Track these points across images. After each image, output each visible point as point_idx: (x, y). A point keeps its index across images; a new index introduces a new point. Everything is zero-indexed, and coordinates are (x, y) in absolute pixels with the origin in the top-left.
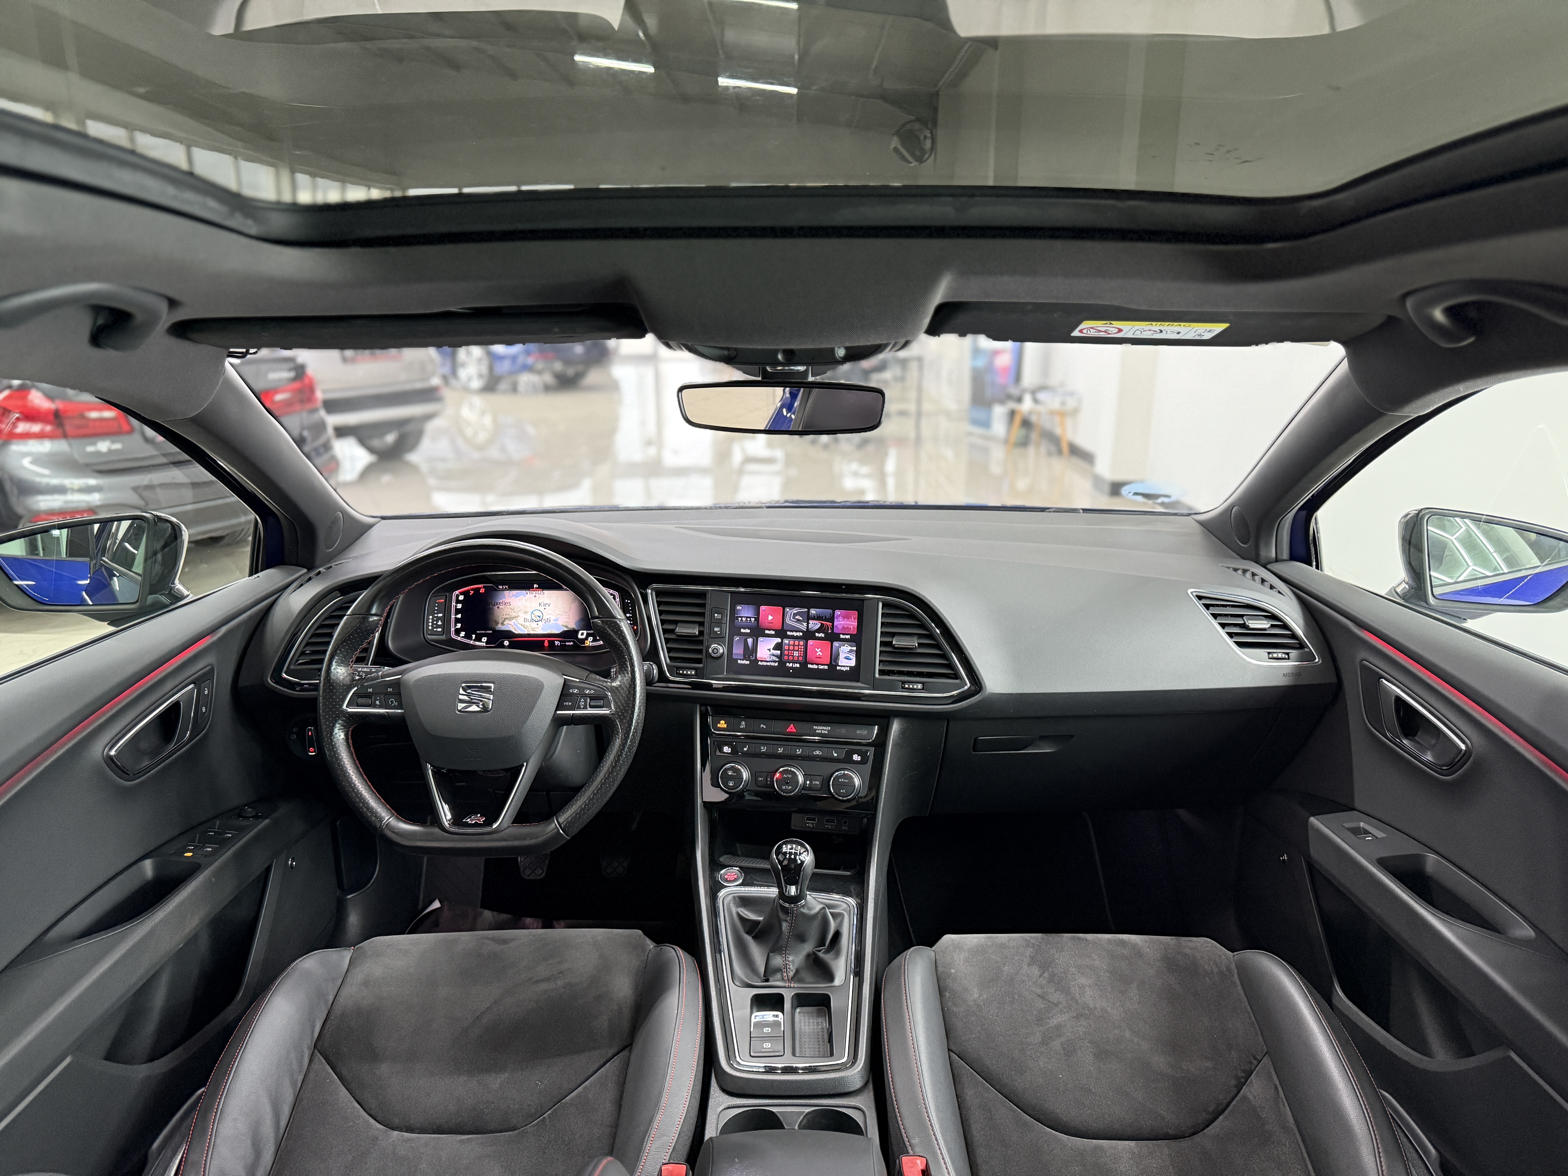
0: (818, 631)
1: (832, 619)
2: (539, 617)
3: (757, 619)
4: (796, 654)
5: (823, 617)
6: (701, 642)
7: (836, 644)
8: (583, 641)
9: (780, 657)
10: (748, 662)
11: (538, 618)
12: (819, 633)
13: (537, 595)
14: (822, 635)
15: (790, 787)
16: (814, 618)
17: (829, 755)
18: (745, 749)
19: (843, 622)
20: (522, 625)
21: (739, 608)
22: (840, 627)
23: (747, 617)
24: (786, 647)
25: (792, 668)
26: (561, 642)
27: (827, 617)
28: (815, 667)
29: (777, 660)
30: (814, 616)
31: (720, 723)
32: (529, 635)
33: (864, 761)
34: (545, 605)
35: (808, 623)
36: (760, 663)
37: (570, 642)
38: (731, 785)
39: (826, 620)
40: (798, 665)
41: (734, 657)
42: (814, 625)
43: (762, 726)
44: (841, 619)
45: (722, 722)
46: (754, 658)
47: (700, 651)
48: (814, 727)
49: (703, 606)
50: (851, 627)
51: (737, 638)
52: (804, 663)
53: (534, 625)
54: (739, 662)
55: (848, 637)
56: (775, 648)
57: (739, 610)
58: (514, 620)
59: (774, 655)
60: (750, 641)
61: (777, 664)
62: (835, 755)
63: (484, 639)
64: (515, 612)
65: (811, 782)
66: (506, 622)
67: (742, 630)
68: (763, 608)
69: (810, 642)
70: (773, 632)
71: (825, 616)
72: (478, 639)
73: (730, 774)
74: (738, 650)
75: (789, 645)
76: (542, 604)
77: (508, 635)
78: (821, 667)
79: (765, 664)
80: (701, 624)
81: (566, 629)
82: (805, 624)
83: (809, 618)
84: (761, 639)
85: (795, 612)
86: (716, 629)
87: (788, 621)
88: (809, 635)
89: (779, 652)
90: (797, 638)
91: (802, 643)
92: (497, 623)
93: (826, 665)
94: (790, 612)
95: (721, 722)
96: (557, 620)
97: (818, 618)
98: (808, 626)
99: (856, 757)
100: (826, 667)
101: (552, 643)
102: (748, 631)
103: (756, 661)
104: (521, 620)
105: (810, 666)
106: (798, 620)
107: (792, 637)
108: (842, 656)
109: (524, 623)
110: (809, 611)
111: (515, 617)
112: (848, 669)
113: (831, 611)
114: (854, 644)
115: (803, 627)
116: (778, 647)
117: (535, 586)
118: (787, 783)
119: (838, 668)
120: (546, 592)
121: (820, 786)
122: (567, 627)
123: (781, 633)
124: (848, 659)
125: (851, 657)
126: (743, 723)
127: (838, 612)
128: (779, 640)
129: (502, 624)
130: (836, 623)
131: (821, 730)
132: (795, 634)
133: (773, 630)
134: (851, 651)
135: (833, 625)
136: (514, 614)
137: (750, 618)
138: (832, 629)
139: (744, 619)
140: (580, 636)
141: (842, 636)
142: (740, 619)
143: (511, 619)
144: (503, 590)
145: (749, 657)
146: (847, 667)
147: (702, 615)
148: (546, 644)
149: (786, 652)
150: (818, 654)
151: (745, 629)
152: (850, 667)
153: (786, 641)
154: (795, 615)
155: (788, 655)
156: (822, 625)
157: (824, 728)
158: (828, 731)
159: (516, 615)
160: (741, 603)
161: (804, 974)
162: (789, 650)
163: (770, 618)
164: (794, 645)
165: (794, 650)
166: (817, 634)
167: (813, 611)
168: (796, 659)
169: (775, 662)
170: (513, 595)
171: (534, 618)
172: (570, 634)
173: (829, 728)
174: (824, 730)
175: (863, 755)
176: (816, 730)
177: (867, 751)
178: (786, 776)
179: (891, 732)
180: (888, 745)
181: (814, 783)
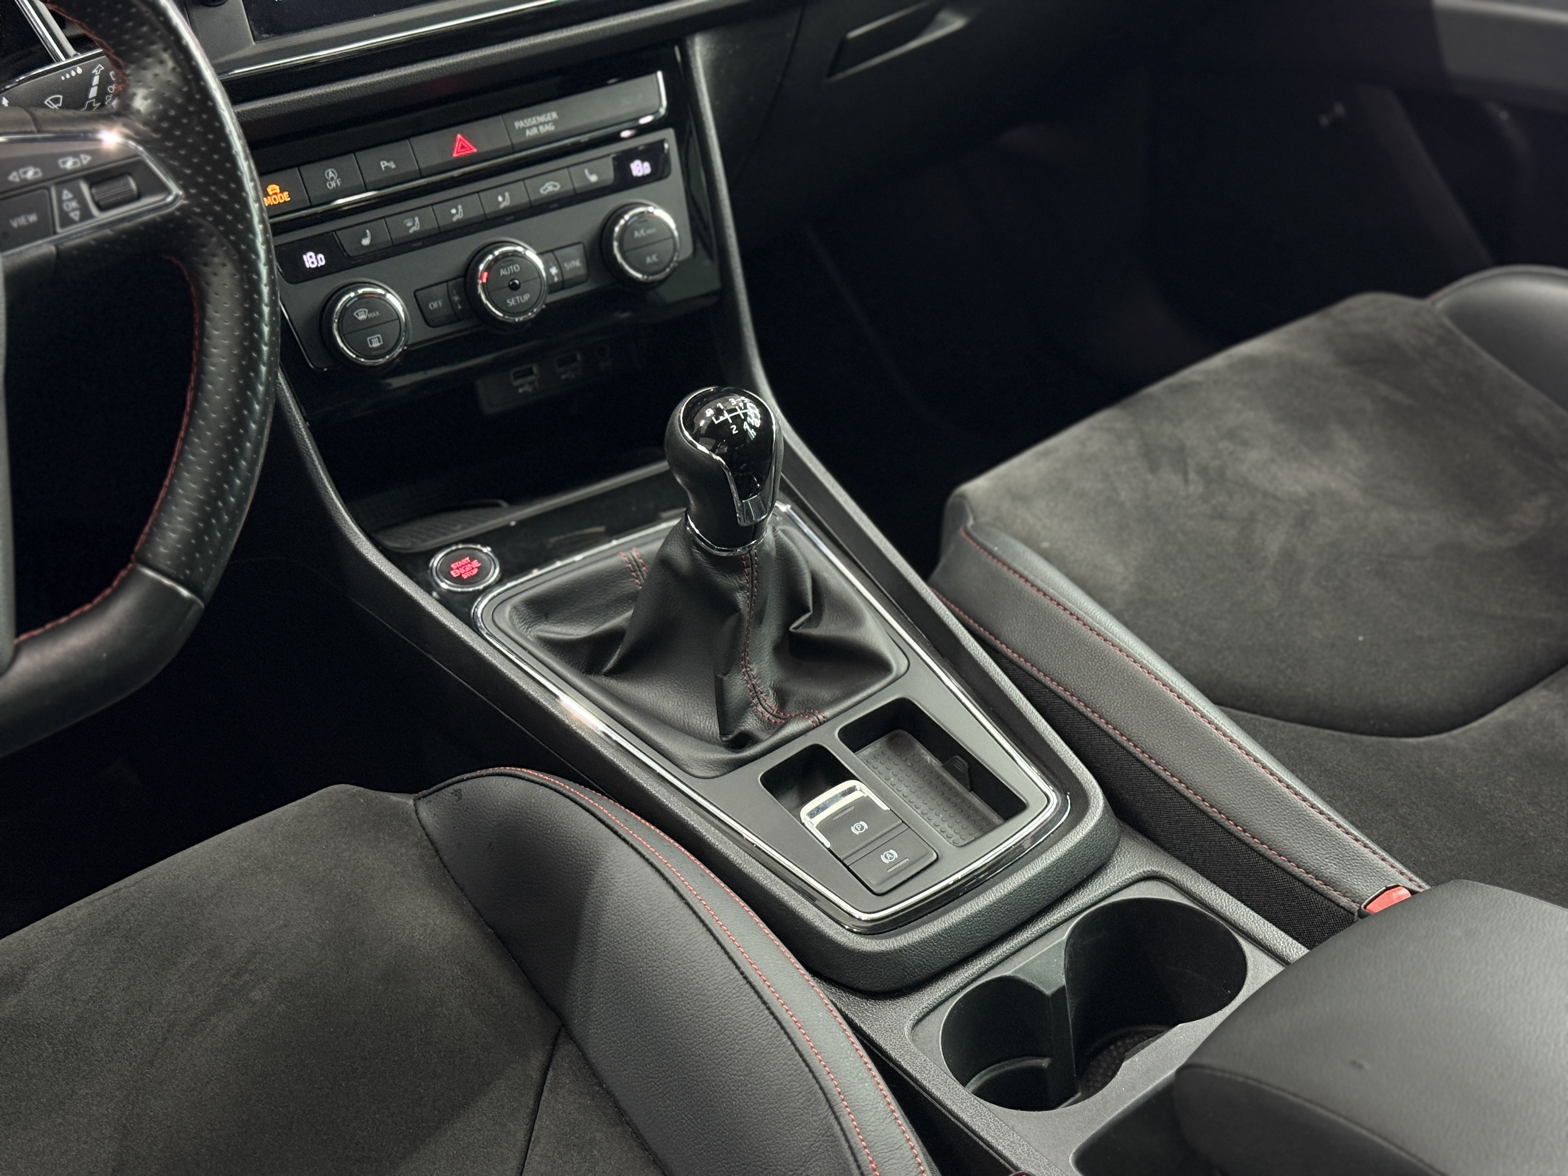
15: (527, 297)
17: (579, 184)
18: (366, 242)
33: (659, 173)
38: (376, 344)
43: (384, 164)
48: (519, 124)
62: (593, 178)
65: (560, 267)
73: (362, 317)
99: (640, 168)
118: (514, 287)
121: (583, 272)
126: (331, 173)
131: (537, 126)
157: (542, 119)
158: (554, 122)
161: (802, 690)
173: (554, 115)
174: (543, 124)
175: (653, 154)
176: (524, 130)
177: (661, 142)
178: (503, 272)
179: (695, 75)
180: (703, 110)
181: (567, 266)
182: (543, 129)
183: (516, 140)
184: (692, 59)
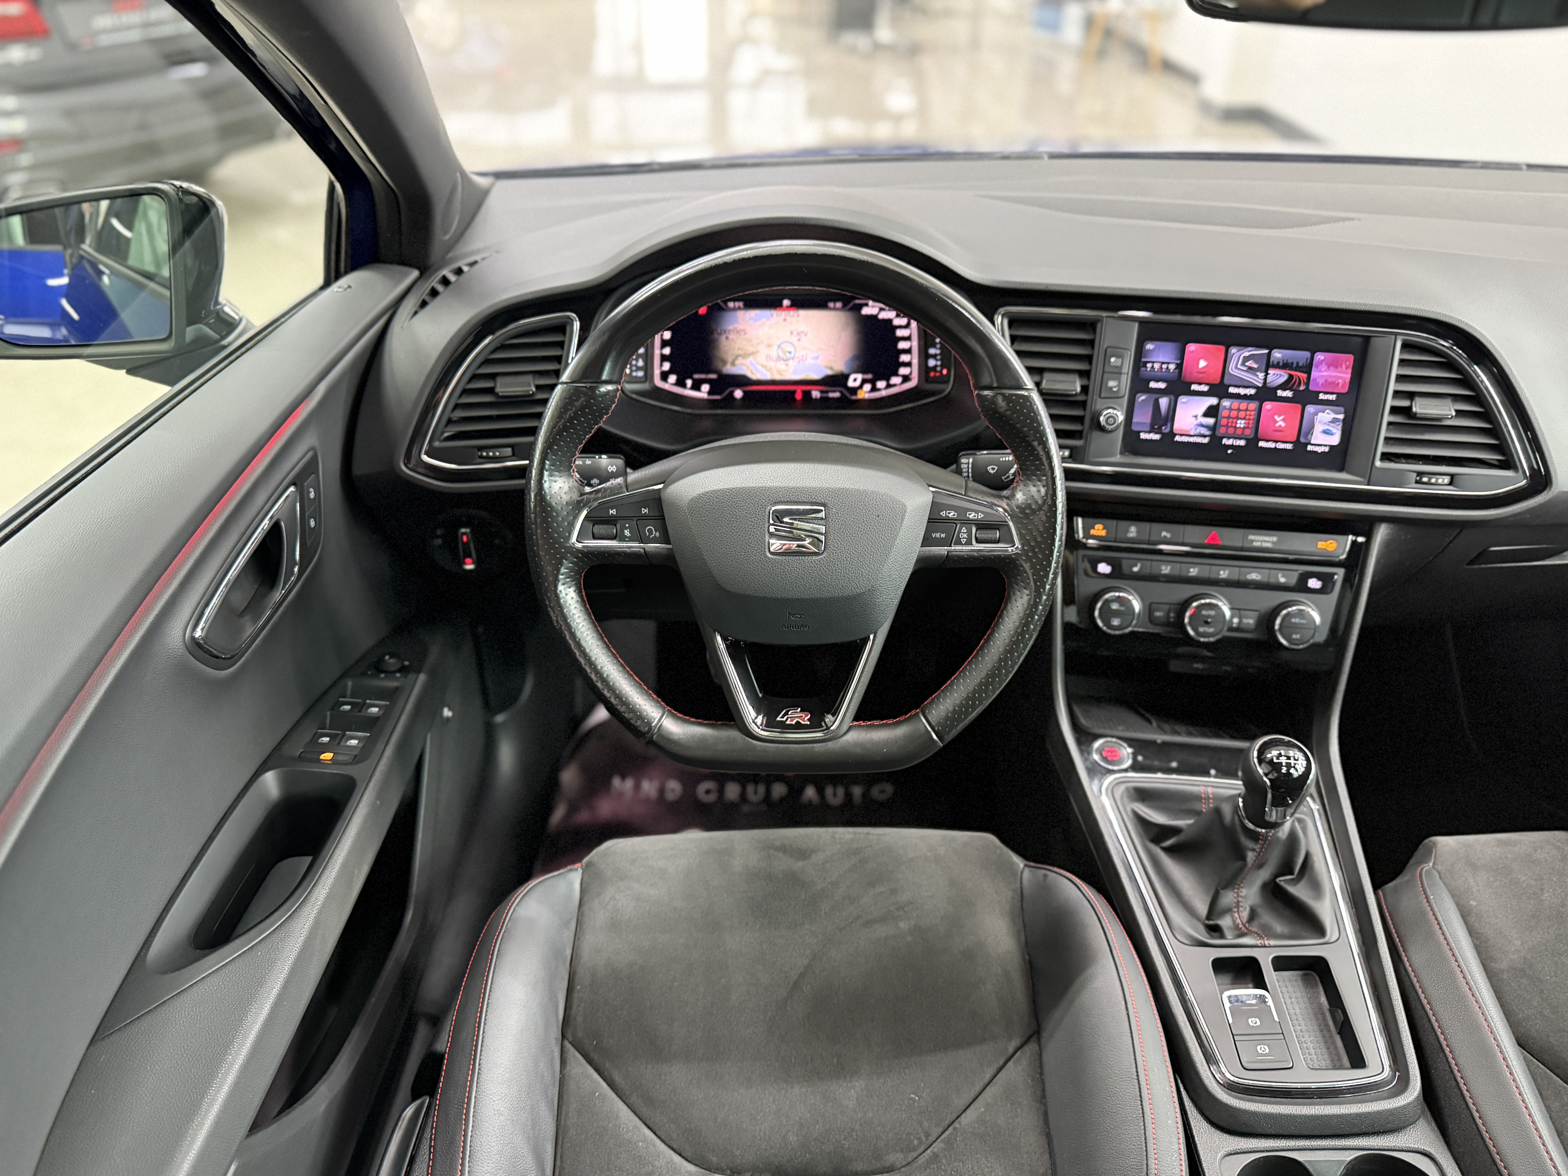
0: (1283, 386)
1: (1308, 368)
2: (790, 353)
3: (1179, 366)
4: (1241, 424)
5: (1292, 363)
6: (1083, 405)
7: (1310, 409)
8: (854, 391)
9: (1213, 428)
10: (1157, 437)
11: (788, 355)
12: (1284, 390)
13: (788, 318)
14: (1288, 394)
15: (1212, 629)
16: (1277, 366)
17: (1272, 580)
18: (1135, 569)
19: (1325, 374)
20: (763, 366)
21: (1149, 346)
22: (1321, 381)
23: (1163, 363)
24: (1223, 413)
25: (1231, 447)
26: (822, 392)
27: (1300, 364)
28: (1271, 445)
29: (1208, 433)
30: (1278, 363)
31: (1094, 528)
32: (773, 382)
33: (1325, 590)
34: (799, 334)
35: (1267, 374)
36: (1177, 438)
37: (834, 391)
38: (1115, 623)
39: (1298, 368)
40: (1242, 443)
41: (1135, 428)
42: (1277, 377)
43: (1164, 534)
44: (1324, 367)
45: (1099, 527)
46: (1167, 430)
47: (1080, 419)
48: (1251, 537)
49: (1091, 343)
50: (1340, 381)
51: (1142, 398)
52: (1253, 441)
53: (781, 366)
54: (1143, 436)
55: (1333, 397)
56: (1206, 414)
57: (1149, 350)
58: (751, 359)
59: (1202, 425)
60: (1164, 402)
61: (1206, 440)
62: (1282, 580)
63: (706, 388)
64: (752, 346)
65: (1240, 620)
66: (738, 362)
67: (1153, 385)
68: (1191, 347)
69: (1268, 406)
70: (1205, 388)
71: (1298, 363)
72: (696, 387)
73: (1115, 607)
74: (1142, 417)
75: (1231, 409)
76: (795, 333)
77: (741, 381)
78: (1281, 446)
79: (1185, 439)
80: (1085, 374)
81: (830, 372)
82: (1261, 375)
83: (1269, 365)
84: (1182, 399)
85: (1247, 354)
86: (1112, 384)
87: (1232, 369)
88: (1265, 393)
89: (1211, 421)
90: (1245, 397)
91: (1253, 405)
92: (724, 363)
93: (1291, 442)
94: (1237, 354)
95: (1096, 527)
96: (817, 358)
97: (1284, 365)
98: (1265, 379)
99: (1314, 583)
100: (1289, 446)
101: (807, 395)
102: (1162, 385)
103: (1172, 434)
104: (761, 358)
105: (1262, 444)
106: (1250, 368)
107: (1237, 396)
108: (1318, 428)
109: (765, 363)
110: (1269, 354)
111: (753, 353)
112: (1327, 449)
113: (1307, 354)
114: (1342, 409)
115: (1258, 379)
116: (1211, 412)
117: (786, 302)
118: (1207, 623)
119: (1309, 448)
120: (803, 313)
121: (1253, 627)
122: (831, 368)
123: (1219, 389)
124: (1328, 433)
125: (1334, 431)
126: (1133, 529)
127: (1320, 356)
128: (1214, 401)
129: (733, 364)
130: (1314, 374)
131: (1260, 541)
132: (1242, 391)
133: (1207, 384)
134: (1334, 421)
135: (1309, 378)
136: (751, 349)
137: (1168, 363)
138: (1307, 384)
139: (1157, 366)
140: (851, 383)
141: (1322, 396)
142: (1149, 365)
143: (745, 356)
144: (735, 309)
145: (1160, 428)
146: (1325, 446)
147: (1089, 359)
148: (799, 396)
149: (1224, 421)
150: (1277, 425)
151: (1157, 381)
152: (1331, 447)
153: (1226, 403)
154: (1246, 359)
155: (1227, 426)
156: (1291, 377)
157: (1266, 538)
158: (1273, 543)
159: (754, 350)
160: (1152, 339)
161: (1269, 921)
162: (1229, 417)
163: (1202, 364)
164: (1239, 410)
165: (1238, 418)
166: (1280, 393)
167: (1277, 354)
168: (1239, 432)
169: (1204, 436)
170: (751, 318)
171: (781, 355)
172: (837, 380)
173: (1275, 539)
174: (1265, 541)
175: (1326, 579)
176: (1253, 541)
177: (1333, 574)
178: (1204, 612)
179: (1372, 545)
180: (1368, 565)
181: (1245, 621)
182: (1265, 545)
183: (1246, 545)
184: (1375, 536)
